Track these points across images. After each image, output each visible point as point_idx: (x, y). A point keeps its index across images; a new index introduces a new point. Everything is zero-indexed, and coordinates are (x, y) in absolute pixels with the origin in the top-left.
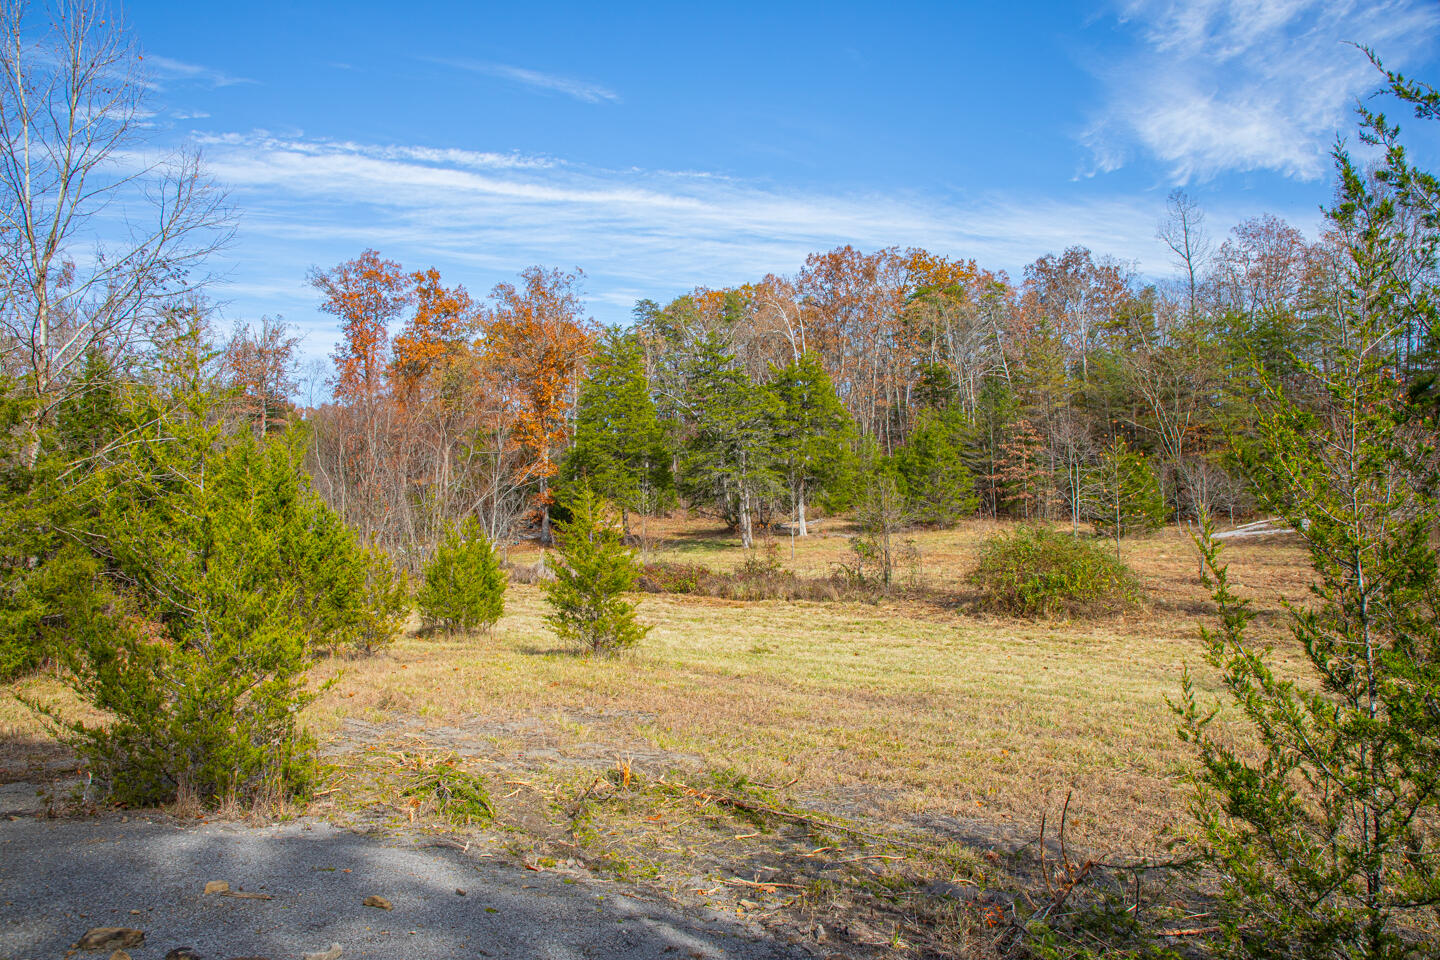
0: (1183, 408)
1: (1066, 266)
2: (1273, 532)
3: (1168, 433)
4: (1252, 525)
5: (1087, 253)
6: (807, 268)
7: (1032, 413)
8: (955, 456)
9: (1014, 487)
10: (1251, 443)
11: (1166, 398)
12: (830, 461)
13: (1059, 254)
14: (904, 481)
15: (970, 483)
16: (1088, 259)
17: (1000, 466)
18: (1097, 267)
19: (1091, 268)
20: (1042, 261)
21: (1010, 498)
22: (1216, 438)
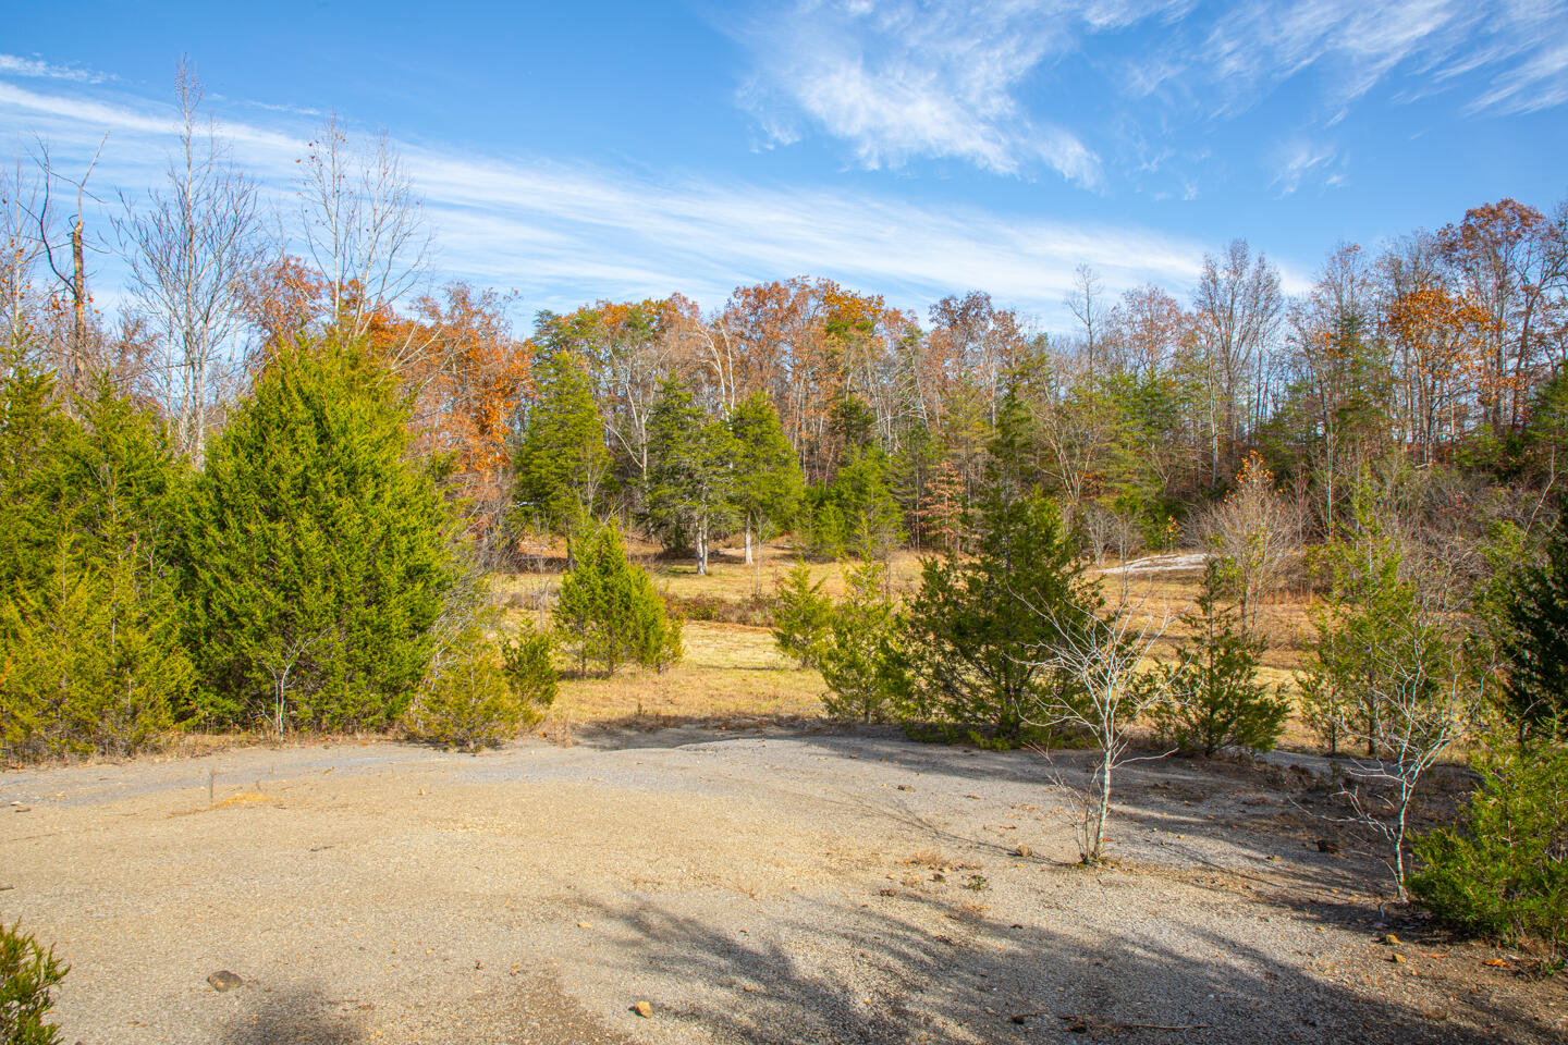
0: (1083, 457)
1: (966, 310)
2: (1157, 569)
3: (1068, 478)
4: (1138, 562)
5: (988, 299)
6: (734, 300)
7: (954, 456)
8: (885, 492)
9: (936, 522)
10: (1137, 490)
11: (1069, 447)
12: (779, 495)
13: (962, 297)
14: (841, 515)
15: (898, 517)
16: (989, 304)
17: (926, 504)
18: (996, 312)
19: (990, 313)
20: (946, 302)
21: (933, 532)
22: (1109, 485)
